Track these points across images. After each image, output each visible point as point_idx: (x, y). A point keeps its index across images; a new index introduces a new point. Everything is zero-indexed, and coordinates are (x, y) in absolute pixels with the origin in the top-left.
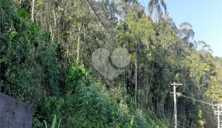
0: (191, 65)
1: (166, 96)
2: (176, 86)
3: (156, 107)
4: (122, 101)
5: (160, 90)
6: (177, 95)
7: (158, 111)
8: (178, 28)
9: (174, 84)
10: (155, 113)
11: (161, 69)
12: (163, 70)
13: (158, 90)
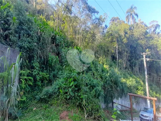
0: (158, 43)
1: (140, 63)
2: (145, 54)
3: (133, 69)
4: (105, 64)
5: (135, 59)
6: (146, 60)
7: (134, 71)
8: (148, 26)
9: (144, 53)
10: (132, 72)
11: (135, 48)
12: (137, 48)
13: (134, 60)
